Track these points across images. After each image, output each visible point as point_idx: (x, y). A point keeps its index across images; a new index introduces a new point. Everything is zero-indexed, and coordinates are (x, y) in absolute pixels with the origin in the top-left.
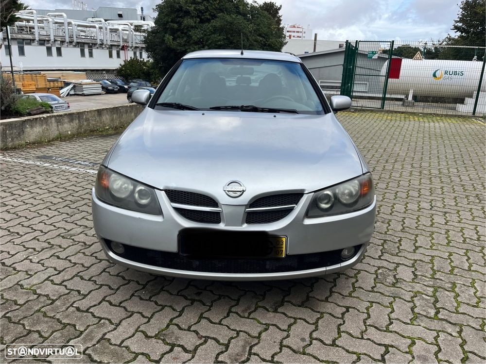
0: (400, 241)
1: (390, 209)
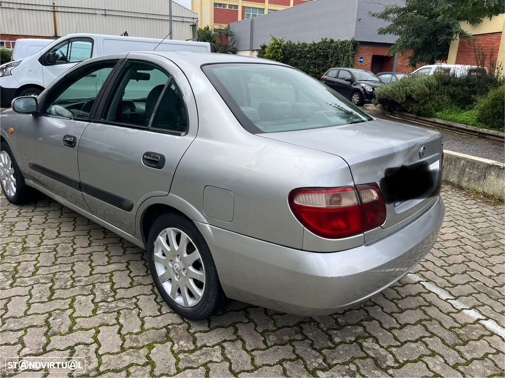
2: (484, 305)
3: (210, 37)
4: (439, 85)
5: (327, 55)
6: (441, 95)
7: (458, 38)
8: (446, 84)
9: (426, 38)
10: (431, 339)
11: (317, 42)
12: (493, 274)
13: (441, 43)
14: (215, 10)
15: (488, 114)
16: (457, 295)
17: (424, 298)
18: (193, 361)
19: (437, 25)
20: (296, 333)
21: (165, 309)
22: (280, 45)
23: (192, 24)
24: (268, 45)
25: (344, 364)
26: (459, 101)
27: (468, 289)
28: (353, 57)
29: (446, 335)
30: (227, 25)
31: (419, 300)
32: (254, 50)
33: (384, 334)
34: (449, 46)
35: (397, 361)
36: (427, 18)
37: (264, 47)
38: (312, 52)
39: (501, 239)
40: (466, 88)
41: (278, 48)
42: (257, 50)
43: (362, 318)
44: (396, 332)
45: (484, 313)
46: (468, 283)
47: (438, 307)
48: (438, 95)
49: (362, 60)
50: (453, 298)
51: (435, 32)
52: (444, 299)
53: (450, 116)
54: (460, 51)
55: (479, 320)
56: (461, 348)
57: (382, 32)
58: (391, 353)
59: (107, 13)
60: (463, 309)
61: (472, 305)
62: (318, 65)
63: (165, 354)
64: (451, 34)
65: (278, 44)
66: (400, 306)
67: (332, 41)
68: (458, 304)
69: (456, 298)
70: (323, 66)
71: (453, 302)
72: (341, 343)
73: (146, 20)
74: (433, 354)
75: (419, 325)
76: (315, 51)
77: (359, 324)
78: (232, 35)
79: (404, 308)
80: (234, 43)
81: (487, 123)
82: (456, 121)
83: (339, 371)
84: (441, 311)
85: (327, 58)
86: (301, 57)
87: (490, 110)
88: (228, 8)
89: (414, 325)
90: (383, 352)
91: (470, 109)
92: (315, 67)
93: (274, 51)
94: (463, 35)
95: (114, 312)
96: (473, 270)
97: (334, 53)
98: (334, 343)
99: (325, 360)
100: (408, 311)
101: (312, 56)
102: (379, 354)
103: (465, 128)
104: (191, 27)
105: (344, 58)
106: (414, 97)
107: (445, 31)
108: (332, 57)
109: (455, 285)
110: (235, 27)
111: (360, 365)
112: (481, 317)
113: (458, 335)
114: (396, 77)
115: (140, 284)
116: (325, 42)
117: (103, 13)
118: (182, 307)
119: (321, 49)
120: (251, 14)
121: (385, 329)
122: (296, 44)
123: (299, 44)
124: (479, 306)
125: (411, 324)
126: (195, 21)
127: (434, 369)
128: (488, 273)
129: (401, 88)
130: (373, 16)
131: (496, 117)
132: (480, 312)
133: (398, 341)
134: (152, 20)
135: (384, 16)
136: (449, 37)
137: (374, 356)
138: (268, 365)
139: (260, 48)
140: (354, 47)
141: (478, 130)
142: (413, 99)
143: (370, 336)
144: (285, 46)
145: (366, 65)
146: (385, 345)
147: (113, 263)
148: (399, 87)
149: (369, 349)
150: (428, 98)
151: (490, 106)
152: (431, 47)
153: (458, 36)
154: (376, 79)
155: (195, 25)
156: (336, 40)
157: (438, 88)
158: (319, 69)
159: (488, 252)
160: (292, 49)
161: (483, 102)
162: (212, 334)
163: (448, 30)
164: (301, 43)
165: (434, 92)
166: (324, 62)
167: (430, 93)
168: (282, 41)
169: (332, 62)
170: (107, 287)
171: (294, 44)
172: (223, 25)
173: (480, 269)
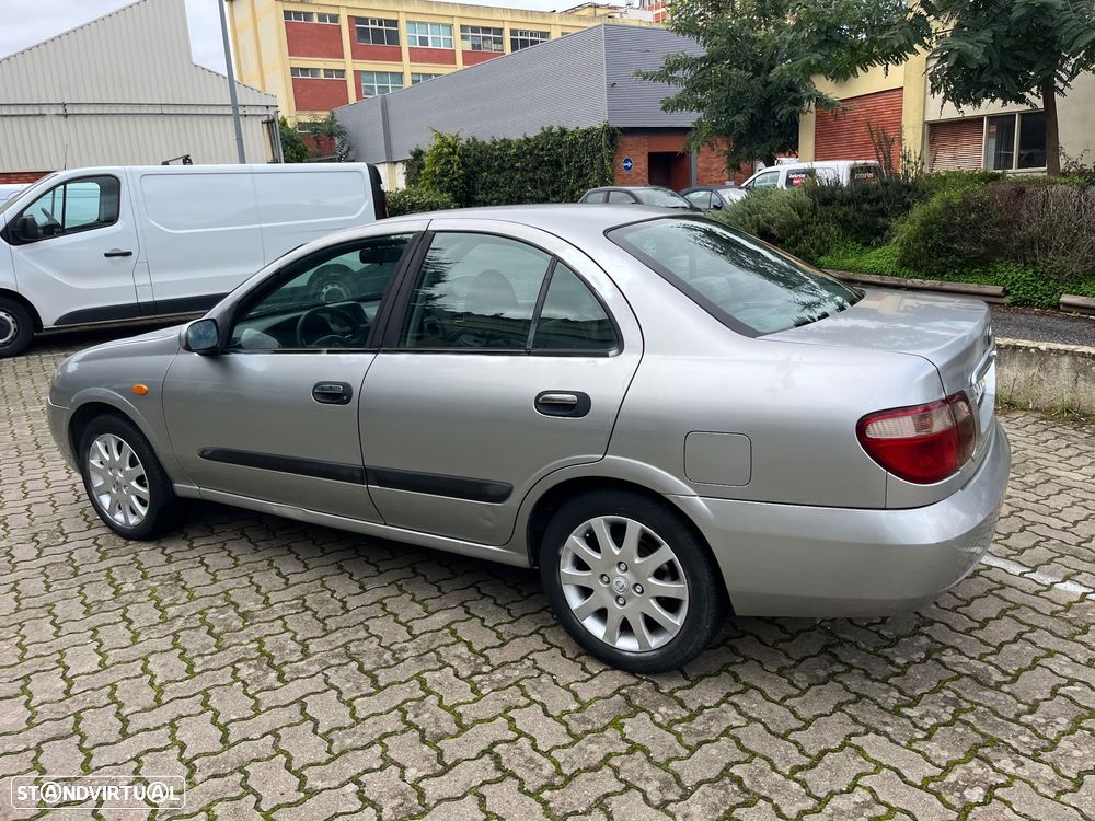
0: (48, 587)
1: (107, 644)
2: (1079, 573)
3: (293, 141)
4: (815, 205)
5: (557, 161)
6: (823, 223)
7: (813, 108)
8: (827, 202)
9: (752, 114)
10: (1035, 634)
11: (531, 135)
12: (1066, 524)
13: (784, 119)
14: (295, 83)
15: (918, 250)
16: (1033, 565)
17: (987, 578)
18: (703, 733)
19: (769, 88)
20: (832, 664)
21: (594, 667)
22: (454, 148)
23: (265, 119)
24: (426, 148)
25: (933, 691)
26: (857, 232)
27: (1041, 553)
28: (611, 160)
29: (1051, 623)
30: (328, 113)
31: (981, 583)
32: (396, 163)
33: (964, 641)
34: (798, 126)
35: (1005, 673)
36: (751, 74)
37: (418, 154)
38: (524, 156)
39: (1046, 468)
40: (866, 206)
41: (450, 154)
42: (403, 162)
43: (915, 623)
44: (980, 634)
45: (1086, 583)
46: (1037, 544)
47: (1016, 588)
48: (817, 224)
49: (629, 164)
50: (1030, 570)
51: (768, 101)
52: (1018, 573)
53: (849, 262)
54: (819, 134)
55: (1085, 594)
56: (1084, 638)
57: (669, 106)
58: (990, 663)
59: (69, 110)
60: (1053, 584)
61: (1063, 575)
62: (543, 183)
63: (649, 731)
64: (798, 102)
65: (449, 145)
66: (959, 595)
67: (563, 132)
68: (1043, 578)
69: (1034, 570)
70: (552, 183)
71: (1033, 576)
72: (909, 664)
73: (159, 119)
74: (1050, 653)
75: (1006, 619)
76: (531, 153)
77: (916, 632)
78: (342, 133)
79: (968, 597)
80: (349, 149)
81: (917, 268)
82: (860, 270)
83: (932, 703)
84: (1022, 592)
85: (559, 166)
86: (504, 169)
87: (921, 243)
88: (322, 77)
89: (997, 618)
90: (980, 665)
91: (880, 245)
92: (535, 188)
93: (443, 161)
94: (822, 102)
95: (511, 686)
96: (1034, 523)
97: (571, 153)
98: (898, 666)
99: (901, 692)
100: (976, 601)
101: (527, 165)
102: (974, 668)
103: (879, 281)
104: (265, 125)
105: (592, 164)
106: (775, 232)
107: (786, 98)
108: (568, 164)
109: (1022, 551)
110: (345, 117)
111: (957, 689)
112: (1086, 590)
113: (1069, 621)
114: (720, 196)
115: (516, 637)
116: (548, 134)
117: (61, 111)
118: (634, 655)
119: (542, 149)
120: (376, 85)
121: (959, 632)
122: (488, 143)
123: (494, 143)
124: (1074, 575)
125: (993, 619)
126: (271, 112)
127: (1063, 673)
128: (1058, 524)
129: (747, 218)
130: (645, 78)
131: (934, 254)
132: (1080, 583)
133: (989, 645)
134: (173, 118)
135: (665, 75)
136: (797, 109)
137: (968, 673)
138: (821, 715)
139: (410, 157)
140: (611, 141)
141: (903, 283)
142: (773, 236)
143: (946, 647)
144: (463, 148)
145: (639, 174)
146: (976, 655)
147: (437, 611)
148: (742, 215)
149: (955, 665)
150: (801, 232)
151: (919, 236)
152: (764, 130)
153: (813, 104)
154: (680, 202)
155: (273, 121)
156: (571, 128)
157: (814, 211)
158: (544, 190)
159: (1039, 490)
160: (480, 153)
161: (904, 229)
162: (701, 687)
163: (793, 95)
164: (498, 140)
165: (810, 220)
166: (554, 176)
167: (803, 222)
168: (457, 138)
169: (569, 173)
170: (462, 650)
171: (484, 143)
172: (318, 113)
173: (1042, 519)
